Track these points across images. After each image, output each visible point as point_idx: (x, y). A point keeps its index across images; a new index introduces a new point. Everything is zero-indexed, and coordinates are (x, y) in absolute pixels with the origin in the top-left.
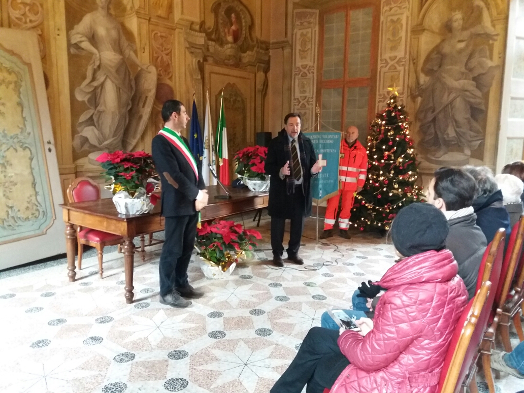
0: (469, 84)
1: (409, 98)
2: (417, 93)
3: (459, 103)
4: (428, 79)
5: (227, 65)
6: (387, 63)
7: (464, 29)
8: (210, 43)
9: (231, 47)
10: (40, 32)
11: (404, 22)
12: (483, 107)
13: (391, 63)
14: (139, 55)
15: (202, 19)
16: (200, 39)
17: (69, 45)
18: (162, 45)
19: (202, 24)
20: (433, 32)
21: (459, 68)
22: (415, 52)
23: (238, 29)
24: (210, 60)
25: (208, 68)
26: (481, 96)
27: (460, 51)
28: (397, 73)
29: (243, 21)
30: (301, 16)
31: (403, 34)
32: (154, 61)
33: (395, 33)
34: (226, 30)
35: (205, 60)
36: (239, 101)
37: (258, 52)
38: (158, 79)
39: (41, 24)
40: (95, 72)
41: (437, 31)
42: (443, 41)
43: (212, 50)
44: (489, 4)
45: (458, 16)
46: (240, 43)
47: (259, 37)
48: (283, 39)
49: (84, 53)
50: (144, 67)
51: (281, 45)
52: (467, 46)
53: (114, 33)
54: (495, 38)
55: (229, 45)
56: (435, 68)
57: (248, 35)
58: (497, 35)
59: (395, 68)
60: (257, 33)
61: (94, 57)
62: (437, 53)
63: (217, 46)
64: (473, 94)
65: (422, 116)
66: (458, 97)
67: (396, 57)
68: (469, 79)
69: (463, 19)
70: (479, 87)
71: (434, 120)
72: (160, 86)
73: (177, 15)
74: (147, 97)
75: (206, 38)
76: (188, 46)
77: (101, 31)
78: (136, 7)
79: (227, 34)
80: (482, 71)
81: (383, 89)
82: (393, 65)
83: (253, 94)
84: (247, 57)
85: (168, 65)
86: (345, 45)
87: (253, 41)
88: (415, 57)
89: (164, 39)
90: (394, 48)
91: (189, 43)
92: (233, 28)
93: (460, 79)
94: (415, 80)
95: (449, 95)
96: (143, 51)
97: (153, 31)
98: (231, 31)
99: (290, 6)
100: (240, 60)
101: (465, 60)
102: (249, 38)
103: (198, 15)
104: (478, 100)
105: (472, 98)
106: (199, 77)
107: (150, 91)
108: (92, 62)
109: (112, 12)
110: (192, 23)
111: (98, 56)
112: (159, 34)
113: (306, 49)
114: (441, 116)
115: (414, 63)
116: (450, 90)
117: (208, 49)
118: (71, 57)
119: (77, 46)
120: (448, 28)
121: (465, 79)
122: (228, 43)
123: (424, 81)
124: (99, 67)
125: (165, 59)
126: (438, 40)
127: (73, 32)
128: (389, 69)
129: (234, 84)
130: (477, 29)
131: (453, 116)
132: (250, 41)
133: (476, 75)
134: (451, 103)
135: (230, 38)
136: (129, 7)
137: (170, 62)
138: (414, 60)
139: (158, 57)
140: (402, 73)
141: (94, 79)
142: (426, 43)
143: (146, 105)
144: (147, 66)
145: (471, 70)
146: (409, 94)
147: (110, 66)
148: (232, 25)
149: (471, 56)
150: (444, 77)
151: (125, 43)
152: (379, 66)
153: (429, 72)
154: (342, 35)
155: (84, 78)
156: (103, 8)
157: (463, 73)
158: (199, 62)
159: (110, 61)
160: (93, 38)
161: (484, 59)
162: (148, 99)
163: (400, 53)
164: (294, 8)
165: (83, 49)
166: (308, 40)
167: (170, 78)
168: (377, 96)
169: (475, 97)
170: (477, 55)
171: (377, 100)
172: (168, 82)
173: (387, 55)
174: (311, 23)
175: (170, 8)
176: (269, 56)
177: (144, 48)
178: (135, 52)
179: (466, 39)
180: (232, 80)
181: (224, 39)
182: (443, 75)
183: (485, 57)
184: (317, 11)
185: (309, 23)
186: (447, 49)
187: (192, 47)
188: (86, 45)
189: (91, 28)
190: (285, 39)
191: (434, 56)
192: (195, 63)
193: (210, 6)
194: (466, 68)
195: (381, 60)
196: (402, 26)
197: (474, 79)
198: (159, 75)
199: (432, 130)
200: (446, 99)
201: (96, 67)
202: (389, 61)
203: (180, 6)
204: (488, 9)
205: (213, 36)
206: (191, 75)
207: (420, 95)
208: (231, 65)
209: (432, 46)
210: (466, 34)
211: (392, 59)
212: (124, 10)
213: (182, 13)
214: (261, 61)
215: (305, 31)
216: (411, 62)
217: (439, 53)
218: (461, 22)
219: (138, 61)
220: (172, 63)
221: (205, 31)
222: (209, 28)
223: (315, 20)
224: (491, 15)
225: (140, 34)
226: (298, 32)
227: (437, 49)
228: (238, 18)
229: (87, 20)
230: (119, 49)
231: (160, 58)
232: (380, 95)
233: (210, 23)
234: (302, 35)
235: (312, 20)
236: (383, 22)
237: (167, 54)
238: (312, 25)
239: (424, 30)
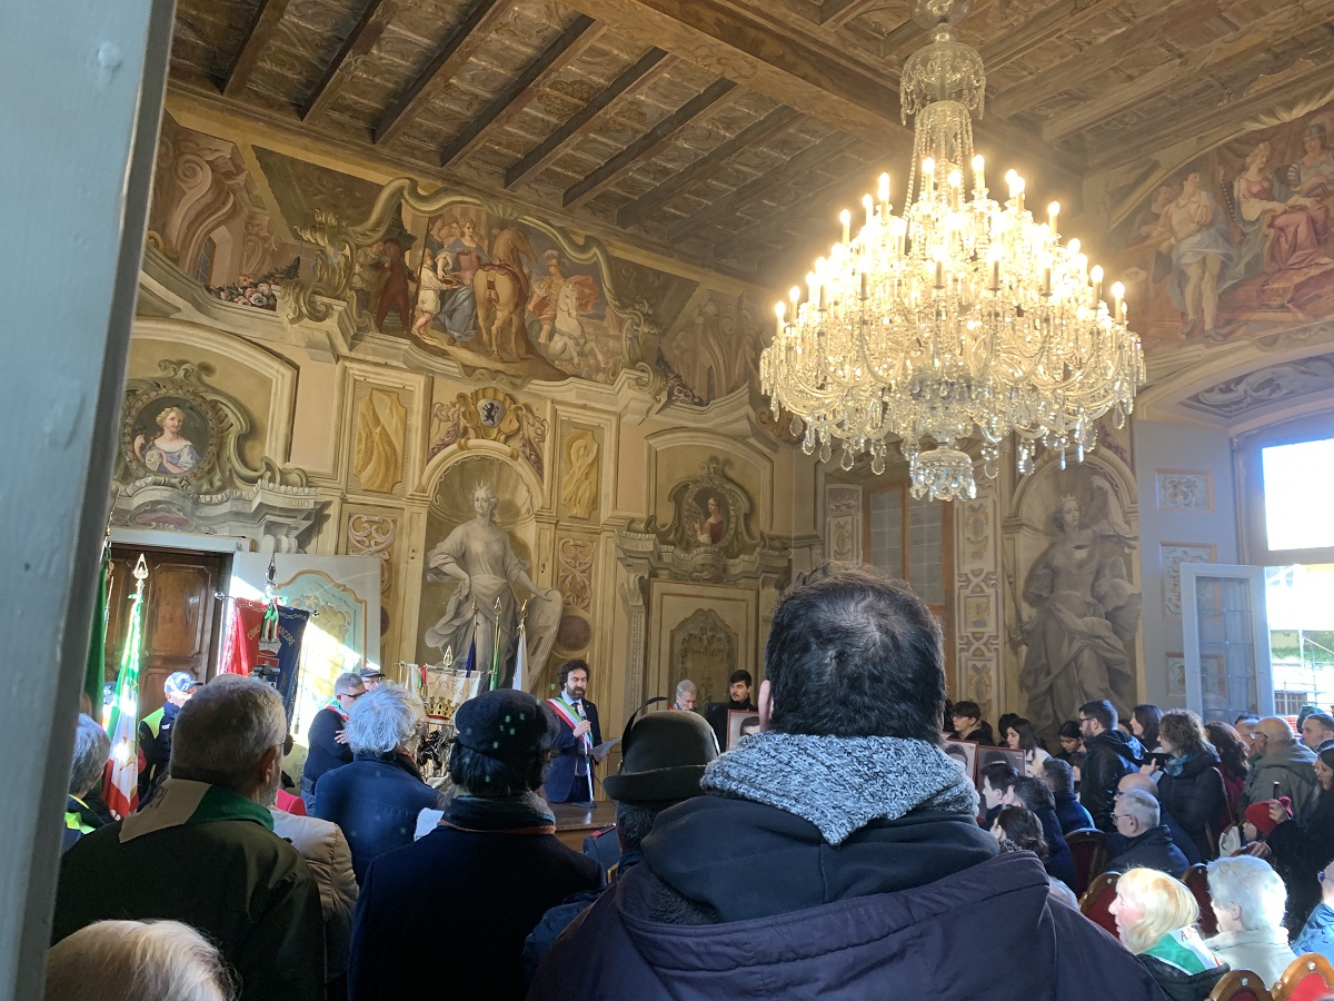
0: (1100, 625)
1: (1008, 645)
2: (1019, 638)
3: (1087, 658)
4: (1034, 612)
5: (697, 581)
6: (969, 581)
7: (1082, 526)
8: (665, 548)
9: (705, 552)
10: (387, 557)
11: (990, 511)
12: (1128, 670)
13: (975, 581)
14: (535, 577)
15: (652, 513)
16: (647, 544)
17: (426, 570)
18: (575, 558)
19: (651, 521)
20: (1035, 529)
21: (1081, 595)
22: (1011, 566)
23: (721, 522)
24: (664, 574)
25: (657, 588)
26: (1121, 648)
27: (1081, 565)
28: (985, 600)
29: (732, 508)
30: (835, 494)
31: (989, 530)
32: (559, 582)
33: (977, 530)
34: (697, 526)
35: (654, 574)
36: (720, 639)
37: (762, 555)
38: (564, 610)
39: (391, 545)
40: (460, 605)
41: (1041, 527)
42: (1052, 545)
43: (667, 558)
44: (1117, 486)
45: (1071, 503)
46: (723, 543)
47: (767, 531)
48: (810, 531)
49: (446, 579)
50: (542, 593)
51: (808, 542)
52: (1091, 556)
53: (496, 548)
54: (1132, 543)
55: (702, 549)
56: (1045, 594)
57: (742, 528)
58: (1135, 538)
59: (982, 591)
60: (762, 524)
61: (461, 583)
62: (1044, 568)
63: (678, 552)
64: (1109, 645)
65: (1029, 681)
66: (1086, 646)
67: (982, 570)
68: (1100, 616)
69: (1080, 509)
70: (1117, 631)
71: (1051, 690)
72: (566, 620)
73: (606, 512)
74: (541, 638)
75: (657, 542)
76: (622, 556)
77: (477, 547)
78: (537, 508)
79: (699, 532)
80: (1121, 603)
81: (966, 627)
82: (977, 585)
83: (752, 628)
84: (739, 565)
85: (584, 587)
86: (904, 547)
87: (751, 537)
88: (1011, 573)
89: (579, 549)
90: (977, 555)
91: (625, 551)
92: (711, 520)
93: (1085, 615)
94: (1013, 613)
95: (1070, 643)
96: (541, 569)
97: (560, 539)
98: (707, 525)
99: (821, 478)
100: (725, 569)
101: (1090, 580)
102: (744, 534)
103: (644, 509)
104: (1118, 656)
105: (1110, 651)
106: (641, 603)
107: (547, 628)
108: (456, 591)
109: (497, 519)
110: (633, 521)
111: (467, 581)
112: (571, 543)
113: (845, 551)
114: (1061, 682)
115: (1010, 583)
116: (1073, 635)
117: (660, 558)
118: (426, 585)
119: (438, 571)
120: (1057, 523)
121: (1094, 615)
122: (699, 545)
123: (1030, 617)
124: (467, 597)
125: (578, 579)
126: (1044, 544)
127: (436, 551)
128: (973, 592)
129: (710, 610)
130: (1102, 527)
131: (1081, 682)
132: (746, 538)
133: (1110, 609)
134: (1075, 659)
135: (704, 538)
136: (524, 510)
137: (587, 583)
138: (1010, 578)
139: (567, 577)
140: (993, 599)
141: (457, 614)
142: (1027, 548)
143: (539, 652)
144: (545, 591)
145: (1100, 599)
146: (1007, 639)
147: (485, 595)
148: (708, 515)
149: (1098, 575)
150: (1059, 611)
151: (512, 560)
152: (957, 585)
153: (1036, 600)
154: (898, 529)
155: (443, 613)
156: (482, 515)
157: (1089, 604)
158: (641, 578)
159: (486, 587)
160: (463, 558)
161: (1118, 580)
162: (543, 641)
163: (987, 565)
164: (826, 483)
165: (446, 574)
166: (847, 535)
167: (586, 608)
168: (958, 641)
169: (1114, 649)
170: (1107, 572)
171: (958, 647)
172: (582, 613)
173: (967, 567)
174: (851, 508)
175: (595, 502)
176: (790, 560)
177: (544, 566)
178: (529, 572)
179: (1088, 543)
180: (705, 605)
181: (692, 540)
182: (1058, 605)
183: (1122, 577)
184: (860, 489)
185: (849, 507)
186: (1059, 560)
187: (628, 558)
188: (452, 568)
189: (462, 543)
190: (815, 532)
191: (1041, 571)
192: (634, 581)
193: (666, 492)
194: (1093, 596)
195: (960, 575)
196: (987, 519)
197: (1108, 616)
198: (566, 604)
199: (1050, 711)
200: (1066, 651)
201: (461, 598)
202: (971, 577)
203: (611, 499)
204: (1116, 492)
205: (671, 537)
206: (625, 600)
207: (1023, 642)
208: (704, 580)
209: (1036, 555)
210: (1085, 536)
211: (977, 573)
212: (517, 514)
213: (615, 508)
214: (768, 570)
215: (842, 520)
216: (1007, 584)
217: (1048, 566)
218: (1077, 514)
219: (532, 586)
220: (590, 585)
221: (655, 531)
222: (663, 526)
223: (856, 502)
224: (1122, 506)
225: (538, 545)
226: (833, 521)
227: (1044, 561)
228: (722, 505)
229: (457, 534)
230: (501, 567)
231: (569, 578)
232: (961, 638)
233: (666, 516)
234: (839, 526)
235: (852, 502)
236: (958, 509)
237: (583, 572)
238: (853, 511)
239: (1021, 525)
